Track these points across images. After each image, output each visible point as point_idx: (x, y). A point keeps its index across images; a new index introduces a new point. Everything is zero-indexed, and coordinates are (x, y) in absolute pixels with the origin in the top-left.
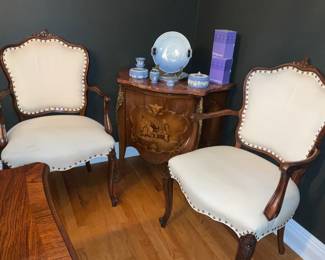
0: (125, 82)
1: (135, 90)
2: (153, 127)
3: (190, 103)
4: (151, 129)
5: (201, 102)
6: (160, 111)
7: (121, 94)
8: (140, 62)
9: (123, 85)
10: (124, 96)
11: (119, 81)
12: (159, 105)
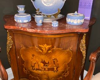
0: (12, 27)
1: (23, 33)
2: (44, 63)
3: (74, 39)
4: (42, 65)
5: (84, 37)
6: (49, 49)
7: (9, 38)
8: (21, 9)
9: (11, 31)
10: (13, 39)
11: (6, 27)
12: (48, 45)
